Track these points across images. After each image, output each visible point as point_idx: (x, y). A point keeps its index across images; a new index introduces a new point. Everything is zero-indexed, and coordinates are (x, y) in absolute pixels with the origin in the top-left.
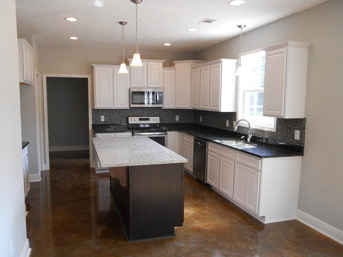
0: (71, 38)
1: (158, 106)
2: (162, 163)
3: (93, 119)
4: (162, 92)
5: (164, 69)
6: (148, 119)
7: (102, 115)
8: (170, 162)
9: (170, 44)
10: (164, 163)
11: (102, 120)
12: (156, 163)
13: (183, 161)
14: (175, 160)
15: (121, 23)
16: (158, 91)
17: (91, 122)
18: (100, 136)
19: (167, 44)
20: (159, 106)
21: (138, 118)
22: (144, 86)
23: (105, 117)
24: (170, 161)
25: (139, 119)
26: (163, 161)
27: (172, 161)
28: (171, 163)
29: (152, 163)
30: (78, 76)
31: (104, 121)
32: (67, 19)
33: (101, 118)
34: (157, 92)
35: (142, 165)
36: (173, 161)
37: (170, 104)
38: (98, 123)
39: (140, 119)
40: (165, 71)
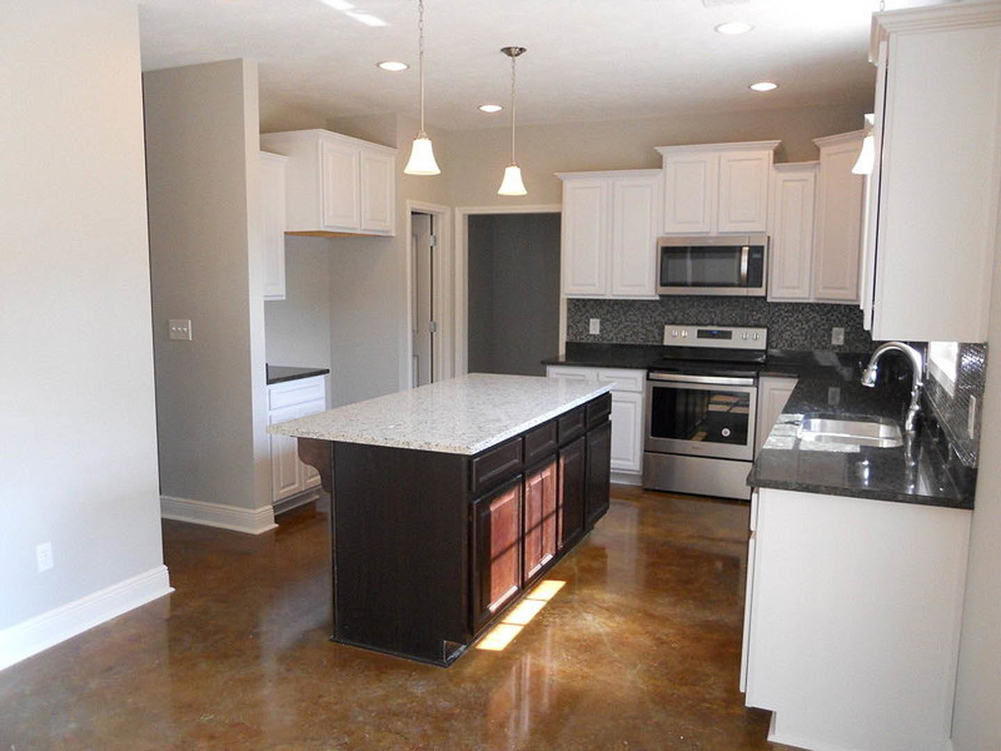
0: (483, 108)
1: (747, 292)
2: (401, 446)
3: (569, 327)
4: (762, 247)
5: (777, 169)
6: (727, 335)
7: (593, 317)
8: (422, 446)
9: (773, 86)
10: (407, 447)
11: (592, 332)
12: (386, 443)
13: (457, 449)
14: (434, 444)
15: (508, 51)
16: (747, 244)
17: (565, 335)
18: (557, 374)
19: (765, 87)
20: (750, 294)
21: (695, 329)
22: (708, 230)
23: (601, 324)
24: (421, 442)
25: (699, 331)
26: (403, 441)
27: (426, 443)
28: (422, 449)
29: (376, 442)
30: (538, 209)
31: (598, 335)
32: (382, 66)
33: (591, 325)
34: (746, 246)
35: (351, 441)
36: (429, 444)
37: (794, 288)
38: (582, 339)
39: (701, 334)
40: (783, 176)
